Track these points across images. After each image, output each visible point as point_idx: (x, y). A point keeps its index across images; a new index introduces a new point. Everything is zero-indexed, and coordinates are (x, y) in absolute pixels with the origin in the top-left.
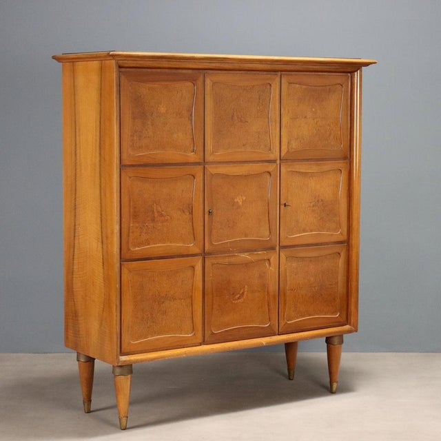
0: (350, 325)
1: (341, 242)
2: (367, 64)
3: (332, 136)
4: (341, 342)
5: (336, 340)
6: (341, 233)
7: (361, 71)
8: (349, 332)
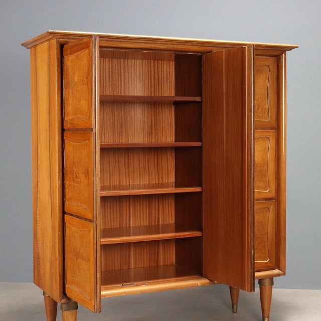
0: (279, 269)
1: (270, 199)
2: (290, 48)
3: (260, 109)
4: (272, 283)
5: (267, 282)
6: (269, 191)
7: (285, 55)
8: (278, 275)
